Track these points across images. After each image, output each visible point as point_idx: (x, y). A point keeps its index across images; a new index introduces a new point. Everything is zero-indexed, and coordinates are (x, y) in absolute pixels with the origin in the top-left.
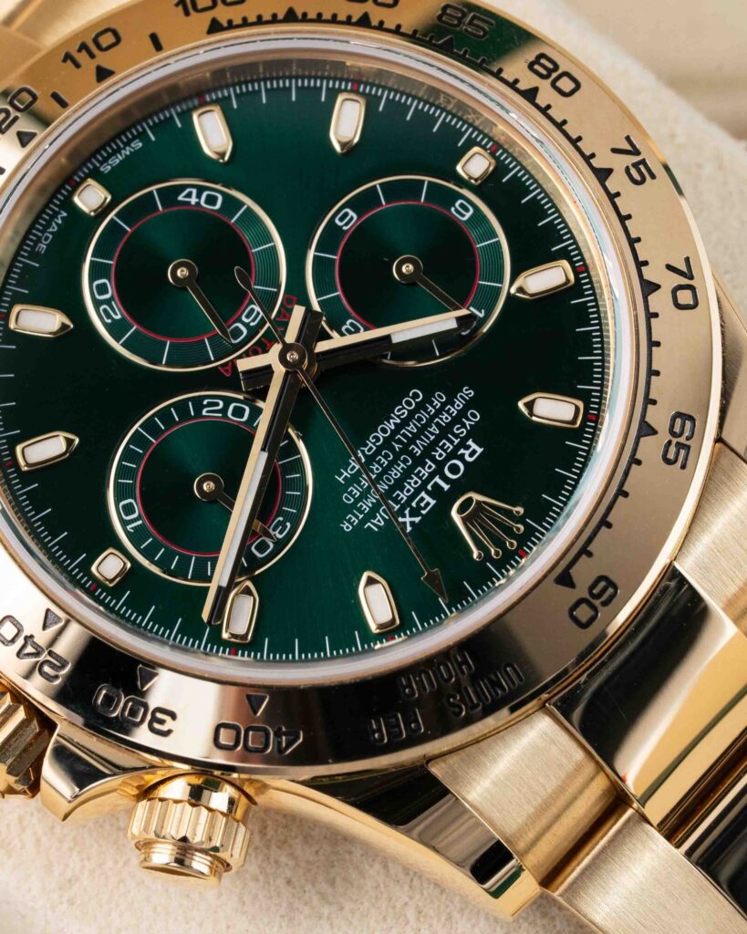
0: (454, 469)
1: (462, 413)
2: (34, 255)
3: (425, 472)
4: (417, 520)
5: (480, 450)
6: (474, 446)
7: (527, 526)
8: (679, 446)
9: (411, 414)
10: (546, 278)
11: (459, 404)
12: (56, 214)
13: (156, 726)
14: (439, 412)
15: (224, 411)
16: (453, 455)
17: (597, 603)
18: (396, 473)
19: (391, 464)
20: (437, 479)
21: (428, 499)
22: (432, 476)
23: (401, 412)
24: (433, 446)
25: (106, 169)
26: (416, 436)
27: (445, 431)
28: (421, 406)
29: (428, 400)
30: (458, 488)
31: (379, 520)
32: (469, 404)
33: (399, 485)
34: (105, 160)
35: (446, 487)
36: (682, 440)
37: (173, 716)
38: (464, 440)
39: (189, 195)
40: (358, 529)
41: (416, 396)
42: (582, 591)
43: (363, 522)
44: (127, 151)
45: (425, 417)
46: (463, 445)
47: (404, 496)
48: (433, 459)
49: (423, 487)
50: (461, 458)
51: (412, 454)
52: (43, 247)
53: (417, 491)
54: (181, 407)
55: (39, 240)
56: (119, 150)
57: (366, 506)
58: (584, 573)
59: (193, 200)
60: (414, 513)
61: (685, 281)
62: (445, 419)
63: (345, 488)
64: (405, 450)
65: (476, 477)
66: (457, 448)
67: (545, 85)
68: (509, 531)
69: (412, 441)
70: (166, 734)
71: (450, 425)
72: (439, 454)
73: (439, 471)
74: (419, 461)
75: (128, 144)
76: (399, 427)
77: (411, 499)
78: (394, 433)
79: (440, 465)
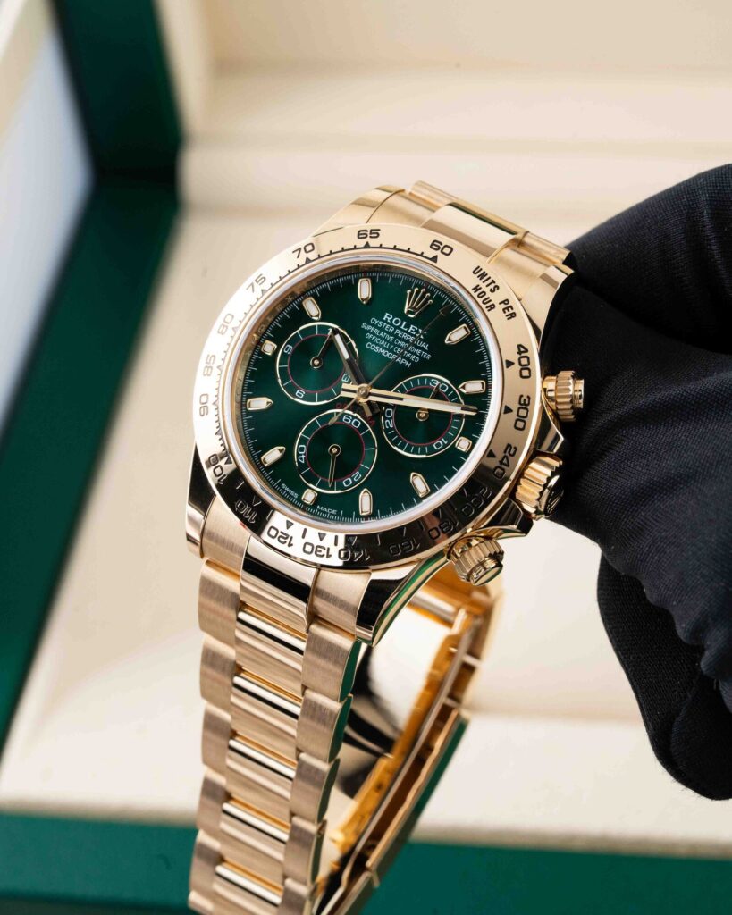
0: (397, 322)
1: (373, 325)
2: (338, 514)
3: (400, 333)
4: (420, 330)
5: (387, 314)
6: (386, 317)
7: (415, 287)
8: (371, 233)
9: (377, 345)
10: (312, 308)
11: (369, 327)
12: (319, 510)
13: (527, 402)
14: (374, 334)
15: (389, 419)
16: (391, 324)
17: (441, 247)
18: (403, 344)
19: (399, 346)
20: (402, 327)
21: (411, 328)
22: (401, 330)
23: (377, 349)
24: (389, 333)
25: (296, 496)
26: (386, 340)
27: (381, 330)
28: (373, 342)
29: (370, 340)
30: (404, 317)
31: (424, 345)
32: (369, 323)
33: (407, 341)
34: (292, 497)
35: (405, 323)
36: (368, 233)
37: (521, 396)
38: (384, 321)
39: (301, 459)
40: (428, 352)
41: (369, 345)
42: (438, 253)
43: (425, 351)
44: (287, 489)
45: (377, 340)
46: (386, 321)
47: (412, 338)
48: (394, 331)
49: (407, 332)
50: (391, 320)
51: (393, 340)
52: (334, 512)
53: (410, 334)
54: (390, 437)
55: (332, 514)
56: (288, 493)
57: (418, 352)
58: (431, 253)
59: (303, 457)
60: (417, 332)
61: (303, 250)
62: (377, 331)
63: (413, 363)
64: (392, 343)
65: (398, 312)
66: (388, 323)
67: (230, 326)
68: (418, 292)
69: (388, 341)
70: (529, 397)
71: (379, 328)
72: (392, 329)
73: (399, 328)
74: (396, 336)
75: (284, 490)
76: (383, 348)
77: (412, 335)
78: (386, 349)
79: (396, 328)
